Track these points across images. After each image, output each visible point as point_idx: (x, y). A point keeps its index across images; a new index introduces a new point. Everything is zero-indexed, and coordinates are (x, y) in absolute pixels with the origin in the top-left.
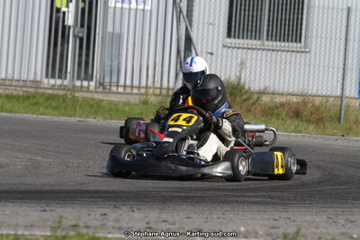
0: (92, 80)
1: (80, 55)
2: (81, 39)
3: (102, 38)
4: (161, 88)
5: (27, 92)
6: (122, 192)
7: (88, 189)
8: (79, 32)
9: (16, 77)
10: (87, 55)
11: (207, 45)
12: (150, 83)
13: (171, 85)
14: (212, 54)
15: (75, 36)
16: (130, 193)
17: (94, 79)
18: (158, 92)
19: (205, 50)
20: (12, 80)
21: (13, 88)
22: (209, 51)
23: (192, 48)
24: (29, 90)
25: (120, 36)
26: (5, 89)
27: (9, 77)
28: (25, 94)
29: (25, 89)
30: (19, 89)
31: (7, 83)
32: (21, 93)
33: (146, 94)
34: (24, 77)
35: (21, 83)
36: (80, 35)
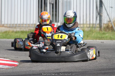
0: (58, 22)
1: (53, 11)
2: (53, 4)
3: (62, 3)
4: (90, 24)
5: (30, 29)
6: (76, 72)
7: (60, 71)
8: (51, 1)
9: (25, 23)
10: (56, 11)
11: (110, 4)
12: (85, 22)
13: (94, 22)
14: (112, 7)
15: (50, 3)
16: (79, 72)
17: (60, 22)
18: (88, 26)
19: (108, 6)
20: (23, 24)
21: (24, 28)
22: (111, 6)
23: (103, 6)
24: (31, 28)
25: (70, 2)
26: (20, 29)
27: (22, 23)
28: (29, 30)
29: (29, 28)
30: (26, 28)
31: (21, 26)
32: (27, 30)
33: (83, 27)
34: (28, 23)
35: (27, 26)
36: (52, 3)
